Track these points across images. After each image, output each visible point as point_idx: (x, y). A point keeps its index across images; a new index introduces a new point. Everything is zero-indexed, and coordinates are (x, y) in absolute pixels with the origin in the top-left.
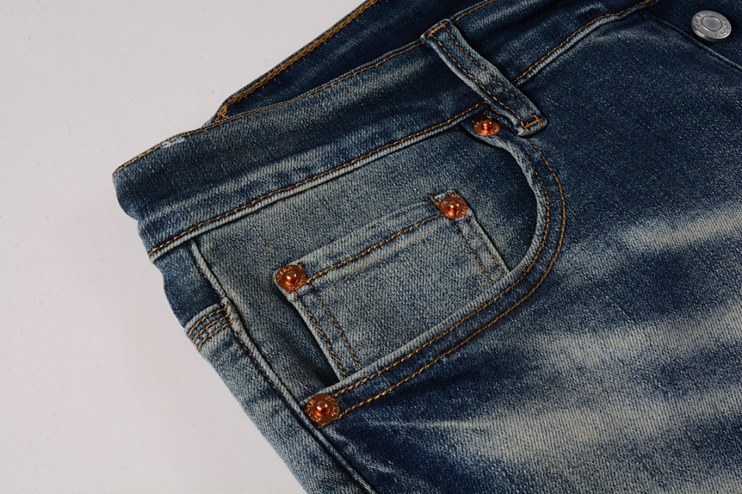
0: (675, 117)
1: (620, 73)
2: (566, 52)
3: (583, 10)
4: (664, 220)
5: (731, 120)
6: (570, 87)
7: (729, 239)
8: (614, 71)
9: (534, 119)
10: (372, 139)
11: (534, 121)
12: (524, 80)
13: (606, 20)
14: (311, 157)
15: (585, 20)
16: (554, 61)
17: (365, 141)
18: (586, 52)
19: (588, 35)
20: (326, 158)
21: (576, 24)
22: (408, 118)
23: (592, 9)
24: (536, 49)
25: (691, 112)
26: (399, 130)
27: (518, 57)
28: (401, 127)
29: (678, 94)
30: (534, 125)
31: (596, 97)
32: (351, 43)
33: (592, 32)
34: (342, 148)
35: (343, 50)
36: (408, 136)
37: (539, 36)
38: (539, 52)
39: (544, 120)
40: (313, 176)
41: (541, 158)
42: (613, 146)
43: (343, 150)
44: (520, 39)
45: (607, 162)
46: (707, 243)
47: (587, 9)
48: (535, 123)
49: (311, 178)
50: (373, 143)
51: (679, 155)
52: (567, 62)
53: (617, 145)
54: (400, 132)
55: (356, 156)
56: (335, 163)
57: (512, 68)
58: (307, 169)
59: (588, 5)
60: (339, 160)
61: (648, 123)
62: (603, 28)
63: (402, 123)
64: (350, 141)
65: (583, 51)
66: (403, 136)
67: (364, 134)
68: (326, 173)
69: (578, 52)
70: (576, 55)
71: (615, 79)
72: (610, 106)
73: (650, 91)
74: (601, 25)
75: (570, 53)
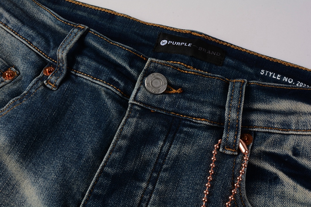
0: (73, 138)
1: (88, 108)
2: (92, 82)
3: (115, 78)
4: (11, 148)
5: (75, 160)
6: (77, 92)
7: (10, 179)
8: (89, 105)
9: (53, 84)
10: (29, 36)
11: (52, 84)
12: (74, 73)
13: (114, 90)
14: (13, 21)
15: (110, 81)
16: (86, 79)
17: (28, 34)
18: (95, 90)
19: (103, 86)
20: (15, 25)
21: (106, 79)
22: (43, 43)
23: (118, 82)
24: (88, 69)
25: (77, 144)
26: (37, 42)
27: (82, 65)
28: (38, 43)
29: (84, 135)
30: (50, 85)
31: (74, 104)
32: (85, 14)
33: (105, 87)
34: (22, 28)
35: (80, 13)
36: (36, 47)
37: (94, 67)
38: (87, 71)
39: (55, 88)
40: (7, 25)
41: (33, 92)
42: (46, 117)
43: (21, 29)
44: (90, 61)
45: (36, 116)
46: (6, 170)
47: (117, 80)
48: (52, 85)
49: (5, 25)
50: (28, 37)
51: (53, 147)
52: (87, 85)
53: (47, 119)
54: (36, 43)
55: (20, 34)
56: (15, 29)
57: (77, 65)
58: (8, 22)
59: (119, 79)
60: (17, 30)
61: (68, 129)
62: (109, 91)
63: (40, 42)
64: (25, 29)
65: (95, 88)
66: (35, 45)
67: (30, 32)
68: (10, 29)
69: (94, 87)
70: (92, 86)
71: (85, 108)
72: (71, 111)
73: (83, 123)
74: (110, 89)
75: (92, 84)
